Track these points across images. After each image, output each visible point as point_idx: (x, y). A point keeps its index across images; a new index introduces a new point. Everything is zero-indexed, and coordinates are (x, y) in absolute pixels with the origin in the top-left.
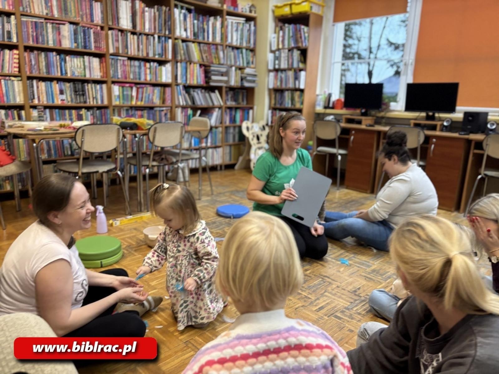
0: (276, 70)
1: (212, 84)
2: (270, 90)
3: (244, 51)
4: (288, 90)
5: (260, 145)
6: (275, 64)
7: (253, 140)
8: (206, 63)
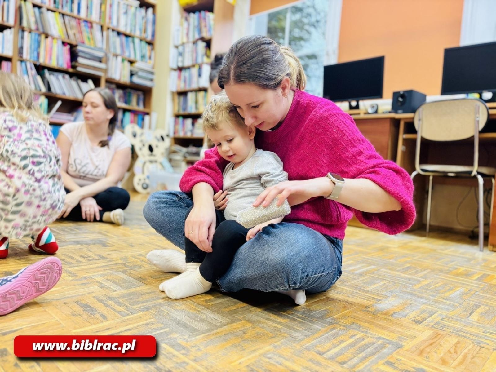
0: (180, 69)
1: (80, 69)
2: (173, 93)
3: (137, 41)
4: (191, 91)
5: (152, 158)
6: (177, 62)
7: (141, 149)
8: (74, 43)
